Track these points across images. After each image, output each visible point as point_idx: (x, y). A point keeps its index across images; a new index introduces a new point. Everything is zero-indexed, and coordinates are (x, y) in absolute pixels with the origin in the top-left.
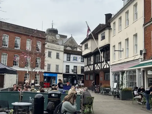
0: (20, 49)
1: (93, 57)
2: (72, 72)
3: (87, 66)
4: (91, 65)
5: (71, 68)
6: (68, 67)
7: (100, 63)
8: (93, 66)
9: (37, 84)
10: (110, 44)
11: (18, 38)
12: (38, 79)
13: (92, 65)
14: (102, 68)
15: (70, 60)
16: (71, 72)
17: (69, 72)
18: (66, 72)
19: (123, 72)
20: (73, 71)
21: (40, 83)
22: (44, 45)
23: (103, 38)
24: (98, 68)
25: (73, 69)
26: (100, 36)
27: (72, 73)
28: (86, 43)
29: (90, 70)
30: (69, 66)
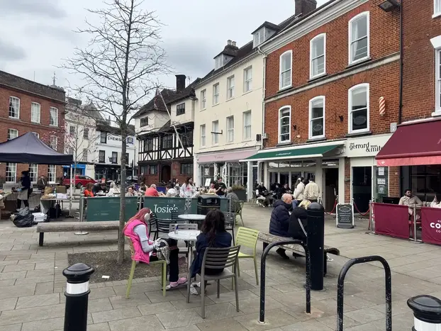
0: (18, 118)
1: (157, 140)
2: (110, 161)
3: (143, 153)
4: (152, 151)
5: (108, 155)
6: (102, 152)
7: (171, 148)
8: (157, 153)
9: (51, 180)
10: (193, 123)
11: (14, 99)
12: (52, 173)
13: (155, 151)
14: (177, 156)
15: (106, 143)
16: (108, 162)
17: (104, 162)
18: (100, 162)
19: (220, 164)
20: (111, 159)
21: (57, 179)
22: (62, 114)
23: (181, 111)
24: (168, 157)
25: (111, 156)
26: (174, 109)
27: (110, 163)
28: (144, 117)
29: (152, 159)
30: (104, 151)
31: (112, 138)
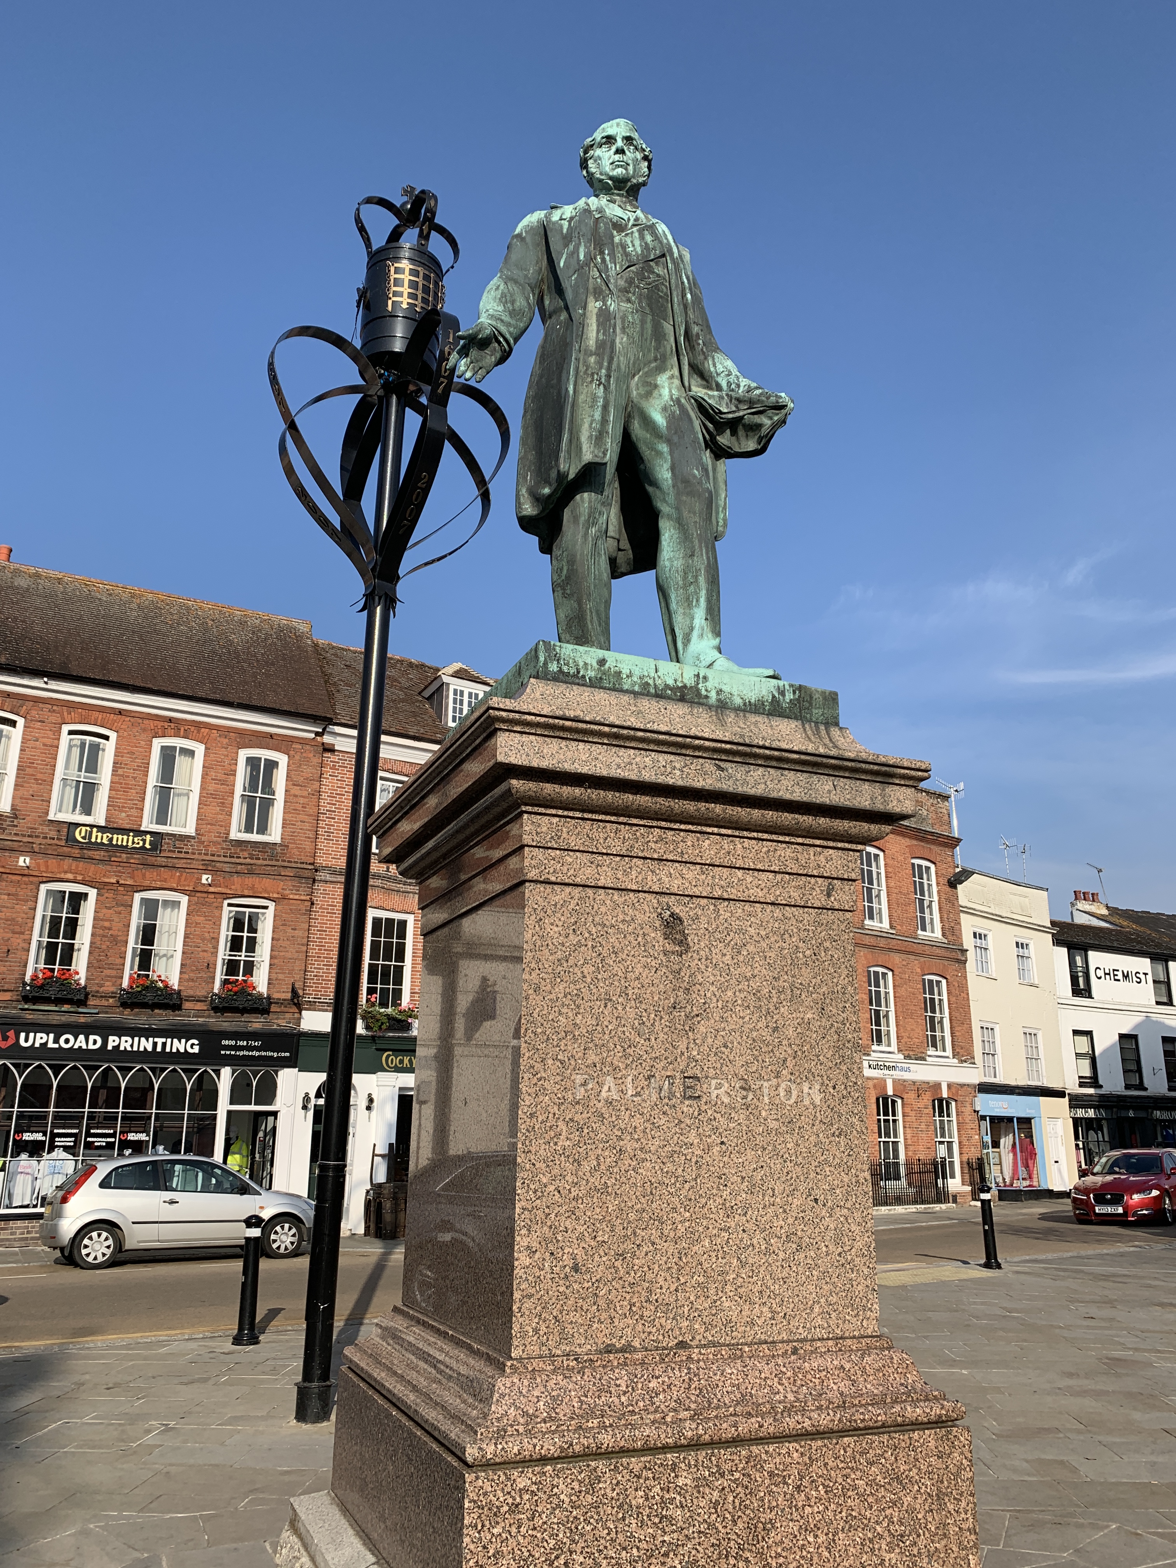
15: (1089, 994)
22: (950, 884)
30: (1089, 1033)
31: (1109, 974)
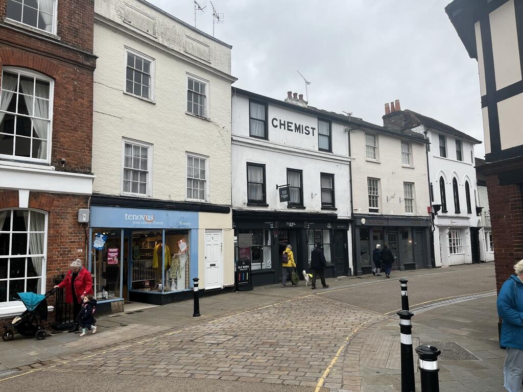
2: (282, 200)
5: (276, 178)
15: (266, 136)
16: (275, 204)
17: (263, 203)
18: (251, 202)
27: (283, 207)
30: (263, 167)
31: (284, 125)
